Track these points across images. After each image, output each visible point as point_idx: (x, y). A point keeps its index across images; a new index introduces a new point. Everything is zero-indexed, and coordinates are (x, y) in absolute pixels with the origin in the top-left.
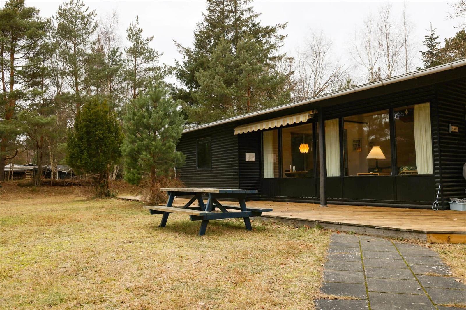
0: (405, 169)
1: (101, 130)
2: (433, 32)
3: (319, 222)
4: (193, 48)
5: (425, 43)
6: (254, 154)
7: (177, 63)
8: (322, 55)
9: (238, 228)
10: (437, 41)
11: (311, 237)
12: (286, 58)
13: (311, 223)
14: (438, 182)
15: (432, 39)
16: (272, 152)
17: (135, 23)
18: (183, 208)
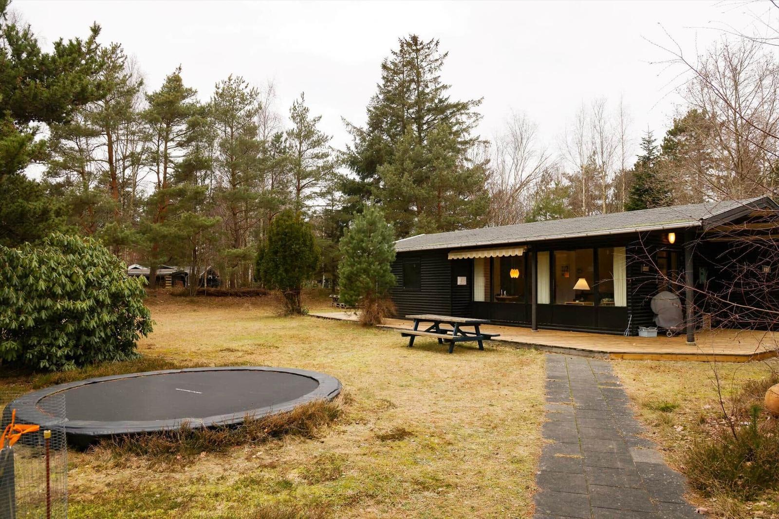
0: (605, 301)
1: (297, 244)
2: (650, 135)
3: (535, 345)
4: (366, 128)
5: (642, 146)
6: (465, 278)
7: (349, 148)
8: (524, 142)
9: (471, 349)
10: (654, 144)
11: (531, 355)
12: (479, 142)
13: (529, 346)
14: (630, 313)
15: (649, 142)
16: (483, 275)
17: (300, 101)
18: (425, 331)
